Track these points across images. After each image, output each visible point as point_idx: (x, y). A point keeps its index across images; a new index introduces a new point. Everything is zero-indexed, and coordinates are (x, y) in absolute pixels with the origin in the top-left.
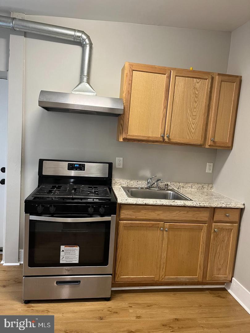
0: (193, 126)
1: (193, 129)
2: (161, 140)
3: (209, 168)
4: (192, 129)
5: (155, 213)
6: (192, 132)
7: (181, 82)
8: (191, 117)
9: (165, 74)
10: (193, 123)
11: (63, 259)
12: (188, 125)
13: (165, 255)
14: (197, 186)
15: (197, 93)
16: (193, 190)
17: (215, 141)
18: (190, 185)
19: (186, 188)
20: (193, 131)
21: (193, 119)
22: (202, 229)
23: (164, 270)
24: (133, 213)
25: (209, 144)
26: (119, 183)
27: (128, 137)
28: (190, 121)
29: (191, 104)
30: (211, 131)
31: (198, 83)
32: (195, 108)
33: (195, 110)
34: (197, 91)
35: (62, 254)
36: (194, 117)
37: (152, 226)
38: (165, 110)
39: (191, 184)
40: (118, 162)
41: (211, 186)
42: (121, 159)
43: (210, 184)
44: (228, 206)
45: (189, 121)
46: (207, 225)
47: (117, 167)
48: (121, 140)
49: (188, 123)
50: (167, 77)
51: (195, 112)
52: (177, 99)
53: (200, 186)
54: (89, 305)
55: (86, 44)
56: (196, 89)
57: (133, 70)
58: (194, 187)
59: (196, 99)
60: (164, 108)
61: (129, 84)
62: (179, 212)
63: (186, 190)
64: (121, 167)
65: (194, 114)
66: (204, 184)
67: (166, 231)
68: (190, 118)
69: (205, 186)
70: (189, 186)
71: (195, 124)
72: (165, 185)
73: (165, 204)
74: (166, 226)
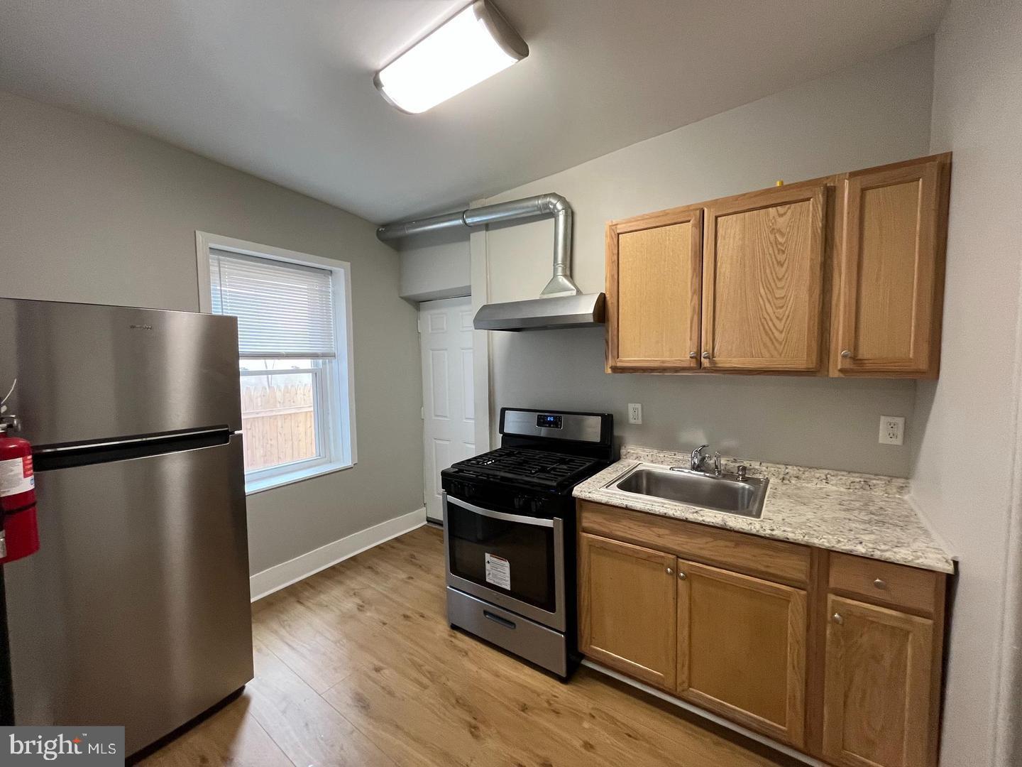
0: (780, 325)
1: (781, 332)
2: (693, 364)
3: (888, 432)
4: (777, 334)
5: (653, 531)
6: (777, 340)
7: (731, 229)
8: (769, 301)
9: (689, 221)
10: (777, 318)
11: (491, 576)
12: (763, 324)
13: (686, 632)
14: (848, 479)
15: (781, 240)
16: (830, 488)
17: (860, 357)
18: (821, 473)
19: (809, 481)
20: (781, 337)
21: (776, 307)
22: (789, 601)
23: (686, 668)
24: (604, 521)
25: (839, 367)
26: (635, 455)
27: (619, 364)
28: (767, 313)
29: (768, 271)
30: (841, 332)
31: (781, 215)
32: (780, 280)
33: (780, 284)
34: (782, 234)
35: (488, 566)
36: (779, 303)
37: (649, 558)
38: (696, 298)
39: (826, 472)
40: (634, 412)
41: (900, 482)
42: (639, 406)
43: (897, 477)
44: (877, 554)
45: (765, 313)
46: (803, 593)
47: (632, 421)
48: (609, 371)
49: (763, 320)
50: (694, 226)
51: (783, 288)
52: (724, 268)
53: (858, 480)
54: (526, 675)
55: (559, 211)
56: (779, 231)
57: (619, 234)
58: (833, 480)
59: (781, 257)
60: (694, 293)
61: (613, 262)
62: (712, 540)
63: (809, 485)
64: (639, 422)
65: (779, 293)
66: (872, 477)
67: (682, 578)
68: (768, 305)
69: (874, 482)
70: (818, 475)
71: (784, 319)
72: (739, 467)
73: (671, 513)
74: (680, 565)
